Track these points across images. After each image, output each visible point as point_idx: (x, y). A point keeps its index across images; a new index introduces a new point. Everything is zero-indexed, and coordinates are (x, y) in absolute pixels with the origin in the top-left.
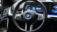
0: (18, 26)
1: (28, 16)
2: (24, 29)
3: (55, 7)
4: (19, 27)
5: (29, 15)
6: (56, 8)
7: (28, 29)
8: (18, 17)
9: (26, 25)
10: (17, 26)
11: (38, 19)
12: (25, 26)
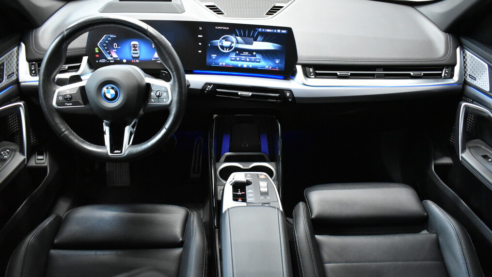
0: (72, 137)
1: (109, 96)
2: (102, 143)
3: (218, 43)
4: (76, 141)
5: (113, 92)
6: (223, 47)
7: (117, 143)
8: (68, 99)
9: (107, 129)
10: (66, 137)
11: (153, 102)
12: (104, 133)
